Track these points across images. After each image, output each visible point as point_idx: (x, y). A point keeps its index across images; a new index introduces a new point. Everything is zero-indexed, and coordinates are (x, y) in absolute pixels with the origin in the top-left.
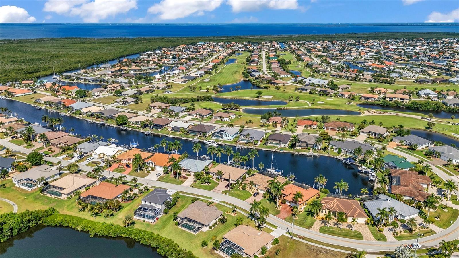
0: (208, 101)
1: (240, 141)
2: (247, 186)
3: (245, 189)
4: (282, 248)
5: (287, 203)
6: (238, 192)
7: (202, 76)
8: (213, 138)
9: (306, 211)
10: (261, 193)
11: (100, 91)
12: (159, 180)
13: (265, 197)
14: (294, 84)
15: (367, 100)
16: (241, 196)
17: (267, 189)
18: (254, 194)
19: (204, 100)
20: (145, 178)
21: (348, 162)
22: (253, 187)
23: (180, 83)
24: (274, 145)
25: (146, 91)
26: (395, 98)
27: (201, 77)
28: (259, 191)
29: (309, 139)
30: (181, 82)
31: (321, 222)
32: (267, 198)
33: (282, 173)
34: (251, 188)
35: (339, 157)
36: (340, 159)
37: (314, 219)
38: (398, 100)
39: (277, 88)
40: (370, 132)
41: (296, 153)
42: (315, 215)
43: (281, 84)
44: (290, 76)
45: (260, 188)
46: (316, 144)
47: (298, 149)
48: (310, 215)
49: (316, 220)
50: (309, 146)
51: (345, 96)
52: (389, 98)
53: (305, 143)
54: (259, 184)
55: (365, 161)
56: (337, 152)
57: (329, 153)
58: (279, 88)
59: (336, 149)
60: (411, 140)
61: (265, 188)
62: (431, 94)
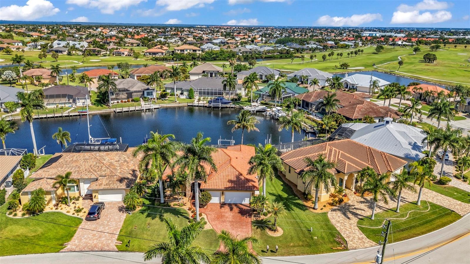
3: (41, 211)
5: (215, 200)
6: (20, 230)
10: (112, 203)
13: (128, 209)
15: (154, 56)
16: (39, 237)
17: (125, 182)
18: (88, 215)
21: (220, 104)
24: (60, 106)
26: (186, 50)
28: (100, 198)
31: (339, 214)
32: (138, 209)
34: (63, 200)
35: (196, 103)
36: (199, 105)
37: (318, 214)
38: (190, 52)
39: (6, 53)
40: (204, 72)
41: (118, 111)
42: (305, 203)
43: (12, 49)
44: (22, 45)
45: (102, 187)
46: (148, 89)
47: (115, 104)
48: (294, 208)
49: (325, 214)
50: (135, 96)
51: (124, 53)
52: (180, 51)
53: (125, 93)
54: (93, 177)
55: (240, 100)
56: (188, 97)
57: (176, 100)
58: (11, 53)
59: (182, 94)
60: (262, 71)
61: (121, 180)
62: (214, 48)
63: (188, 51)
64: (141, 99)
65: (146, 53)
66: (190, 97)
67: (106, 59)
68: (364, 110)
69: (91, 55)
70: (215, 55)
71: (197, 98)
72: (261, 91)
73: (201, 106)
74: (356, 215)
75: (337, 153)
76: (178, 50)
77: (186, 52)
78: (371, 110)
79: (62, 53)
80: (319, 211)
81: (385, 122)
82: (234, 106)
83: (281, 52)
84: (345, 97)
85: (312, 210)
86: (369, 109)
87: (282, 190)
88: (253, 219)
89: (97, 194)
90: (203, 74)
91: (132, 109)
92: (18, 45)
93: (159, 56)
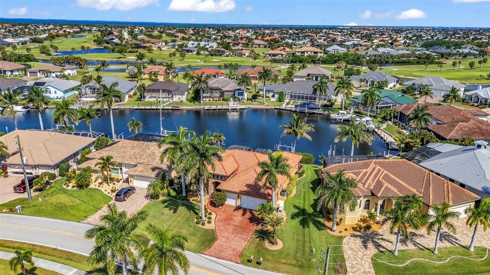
1: (83, 99)
2: (94, 176)
3: (87, 185)
5: (231, 202)
6: (63, 199)
9: (294, 217)
10: (141, 189)
13: (154, 197)
15: (273, 58)
16: (73, 207)
17: (156, 172)
18: (117, 195)
22: (114, 175)
24: (159, 99)
26: (307, 52)
28: (135, 183)
29: (225, 84)
31: (359, 241)
32: (161, 198)
34: (107, 180)
35: (284, 106)
36: (287, 109)
37: (333, 236)
38: (311, 54)
39: (148, 52)
40: (309, 75)
41: (206, 108)
42: (327, 223)
43: (154, 48)
44: (165, 45)
45: (135, 174)
46: (239, 90)
47: (207, 101)
48: (312, 225)
49: (341, 238)
50: (226, 95)
51: (245, 54)
52: (300, 53)
53: (218, 91)
54: (132, 163)
55: (332, 107)
56: (278, 100)
57: (264, 102)
58: (152, 52)
59: (273, 96)
60: (374, 77)
61: (154, 169)
62: (340, 50)
63: (309, 53)
64: (232, 99)
65: (266, 54)
66: (280, 100)
67: (226, 60)
68: (467, 129)
69: (216, 55)
70: (337, 58)
71: (287, 101)
72: (357, 99)
73: (288, 110)
74: (378, 246)
75: (380, 173)
76: (298, 52)
77: (306, 54)
78: (477, 130)
79: (192, 53)
80: (336, 234)
81: (476, 145)
82: (322, 112)
83: (419, 57)
84: (451, 112)
85: (329, 231)
86: (475, 129)
87: (311, 206)
88: (259, 227)
89: (132, 179)
90: (307, 77)
91: (220, 107)
92: (162, 44)
93: (278, 58)
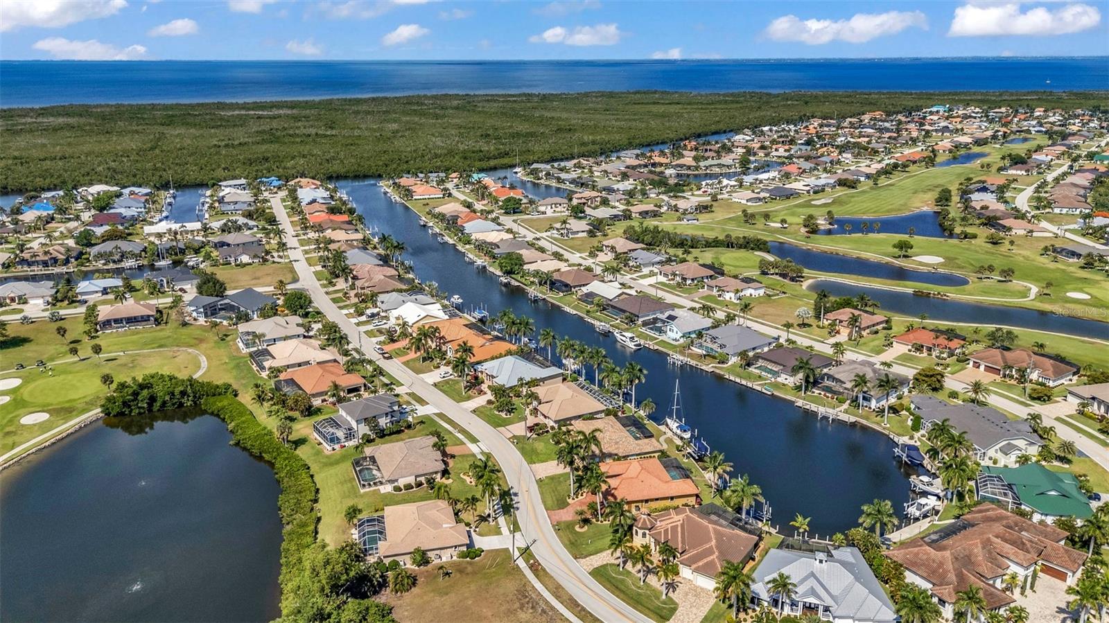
0: (752, 249)
1: (694, 349)
4: (470, 569)
6: (539, 446)
7: (823, 190)
8: (643, 330)
11: (555, 204)
12: (435, 385)
14: (1068, 235)
16: (536, 453)
19: (740, 247)
20: (421, 375)
21: (905, 455)
23: (744, 202)
24: (763, 373)
25: (640, 213)
27: (815, 192)
30: (747, 201)
33: (692, 436)
35: (903, 439)
36: (899, 443)
39: (991, 241)
40: (1093, 398)
41: (799, 404)
46: (865, 392)
47: (815, 394)
56: (912, 427)
57: (886, 423)
58: (1000, 242)
66: (916, 426)
71: (922, 432)
79: (1077, 258)
90: (1086, 401)
91: (815, 408)
